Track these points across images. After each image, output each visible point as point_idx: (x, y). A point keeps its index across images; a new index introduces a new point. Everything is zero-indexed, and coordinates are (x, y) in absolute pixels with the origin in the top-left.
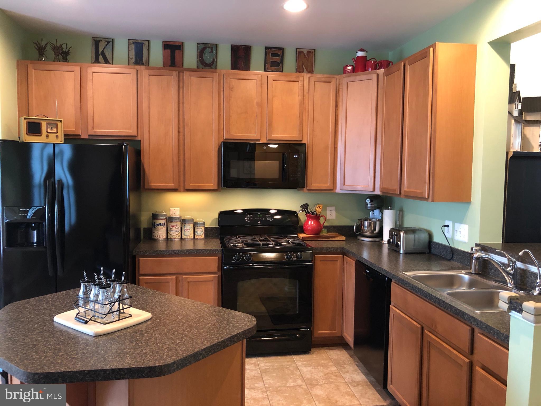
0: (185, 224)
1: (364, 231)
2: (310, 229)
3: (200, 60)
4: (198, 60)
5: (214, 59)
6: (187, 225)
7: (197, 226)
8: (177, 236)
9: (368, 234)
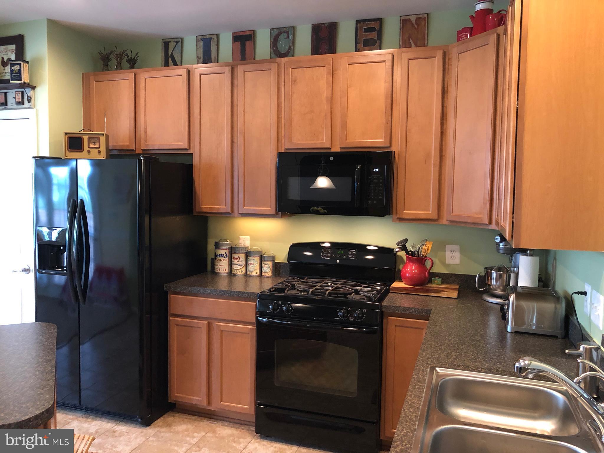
0: (250, 256)
1: (491, 287)
2: (409, 278)
3: (273, 50)
4: (272, 50)
5: (290, 47)
6: (251, 258)
7: (264, 261)
8: (240, 271)
9: (499, 292)
